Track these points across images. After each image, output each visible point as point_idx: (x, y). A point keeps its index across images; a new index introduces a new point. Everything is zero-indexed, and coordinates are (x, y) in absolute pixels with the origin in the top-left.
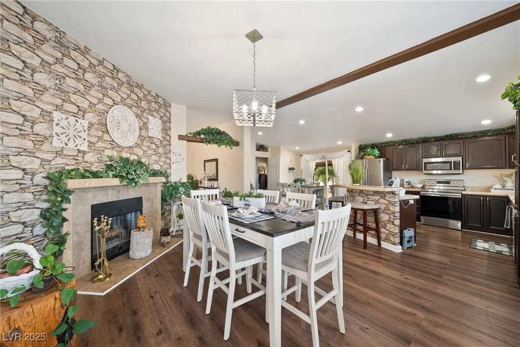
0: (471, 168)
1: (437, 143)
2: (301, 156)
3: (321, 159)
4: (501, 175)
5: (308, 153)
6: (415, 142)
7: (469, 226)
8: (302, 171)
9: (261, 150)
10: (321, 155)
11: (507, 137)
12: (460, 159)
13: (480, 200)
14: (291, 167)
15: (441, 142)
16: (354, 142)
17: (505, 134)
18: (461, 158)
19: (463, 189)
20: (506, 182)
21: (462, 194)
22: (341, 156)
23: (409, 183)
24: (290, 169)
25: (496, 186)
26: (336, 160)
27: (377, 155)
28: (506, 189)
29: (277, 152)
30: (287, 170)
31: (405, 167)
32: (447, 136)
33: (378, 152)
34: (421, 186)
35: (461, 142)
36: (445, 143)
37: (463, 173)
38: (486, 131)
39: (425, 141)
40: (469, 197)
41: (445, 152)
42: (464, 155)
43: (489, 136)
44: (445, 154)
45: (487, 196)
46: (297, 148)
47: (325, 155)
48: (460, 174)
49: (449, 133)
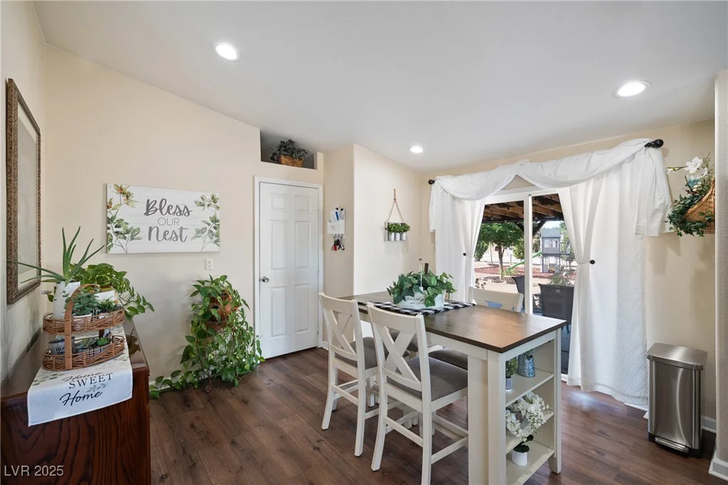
2: (431, 182)
3: (507, 188)
5: (455, 171)
8: (433, 233)
9: (282, 157)
10: (506, 174)
14: (396, 220)
22: (608, 171)
24: (391, 229)
26: (581, 187)
30: (381, 233)
46: (417, 150)
47: (527, 170)
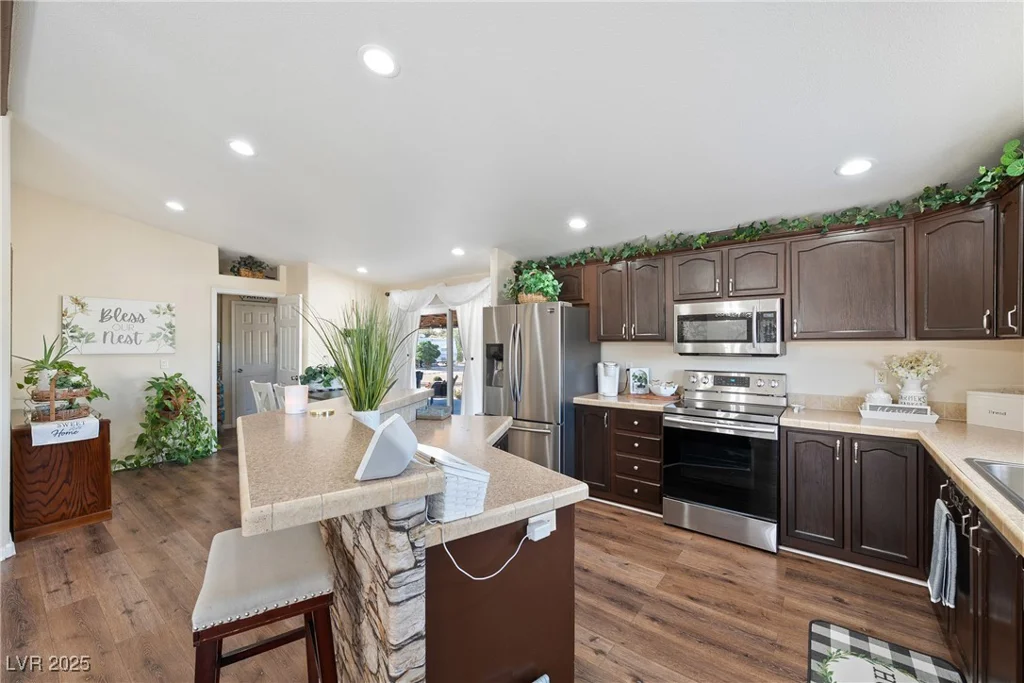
0: (807, 337)
1: (714, 255)
2: (388, 294)
3: (432, 304)
4: (889, 361)
5: (404, 287)
6: (654, 250)
7: (798, 536)
9: (242, 270)
10: (429, 293)
11: (910, 231)
12: (774, 305)
13: (834, 449)
15: (725, 249)
16: (497, 249)
17: (905, 218)
18: (778, 301)
19: (783, 402)
20: (903, 386)
21: (780, 427)
22: (476, 297)
23: (642, 380)
25: (875, 395)
26: (466, 306)
27: (550, 290)
28: (904, 409)
29: (300, 282)
31: (628, 330)
32: (740, 230)
33: (556, 282)
34: (671, 390)
35: (778, 248)
36: (737, 251)
37: (784, 352)
38: (849, 210)
39: (681, 247)
40: (800, 438)
41: (734, 284)
42: (788, 293)
43: (859, 227)
44: (735, 290)
45: (853, 437)
46: (363, 270)
47: (440, 291)
48: (776, 356)
49: (744, 218)
